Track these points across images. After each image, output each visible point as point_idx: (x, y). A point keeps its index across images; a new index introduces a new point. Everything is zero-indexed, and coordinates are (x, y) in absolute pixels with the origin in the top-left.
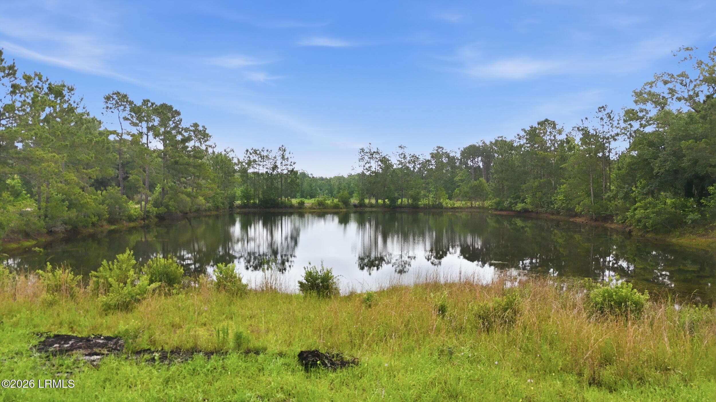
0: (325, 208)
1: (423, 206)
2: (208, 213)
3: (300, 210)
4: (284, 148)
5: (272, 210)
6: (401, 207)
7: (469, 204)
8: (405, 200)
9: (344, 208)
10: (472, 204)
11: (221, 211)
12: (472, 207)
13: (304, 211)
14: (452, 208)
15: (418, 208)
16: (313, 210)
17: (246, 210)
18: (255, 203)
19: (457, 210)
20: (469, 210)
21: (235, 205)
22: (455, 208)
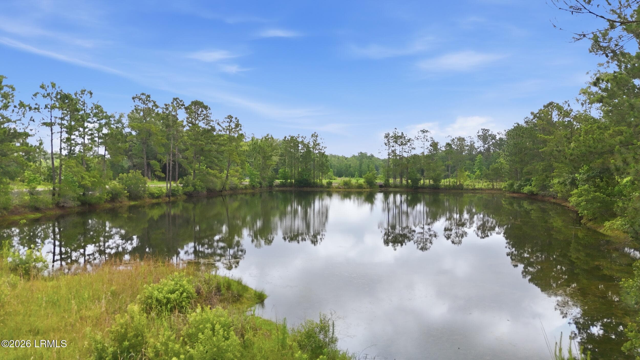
0: (349, 188)
1: (443, 187)
2: (244, 191)
3: (328, 190)
4: (316, 134)
5: (305, 189)
6: (423, 187)
7: (491, 186)
8: (427, 181)
9: (367, 188)
10: (493, 185)
11: (257, 190)
12: (493, 189)
13: (331, 190)
14: (473, 189)
15: (439, 189)
16: (339, 190)
17: (284, 189)
18: (291, 183)
19: (478, 191)
20: (489, 191)
21: (274, 184)
22: (476, 189)
